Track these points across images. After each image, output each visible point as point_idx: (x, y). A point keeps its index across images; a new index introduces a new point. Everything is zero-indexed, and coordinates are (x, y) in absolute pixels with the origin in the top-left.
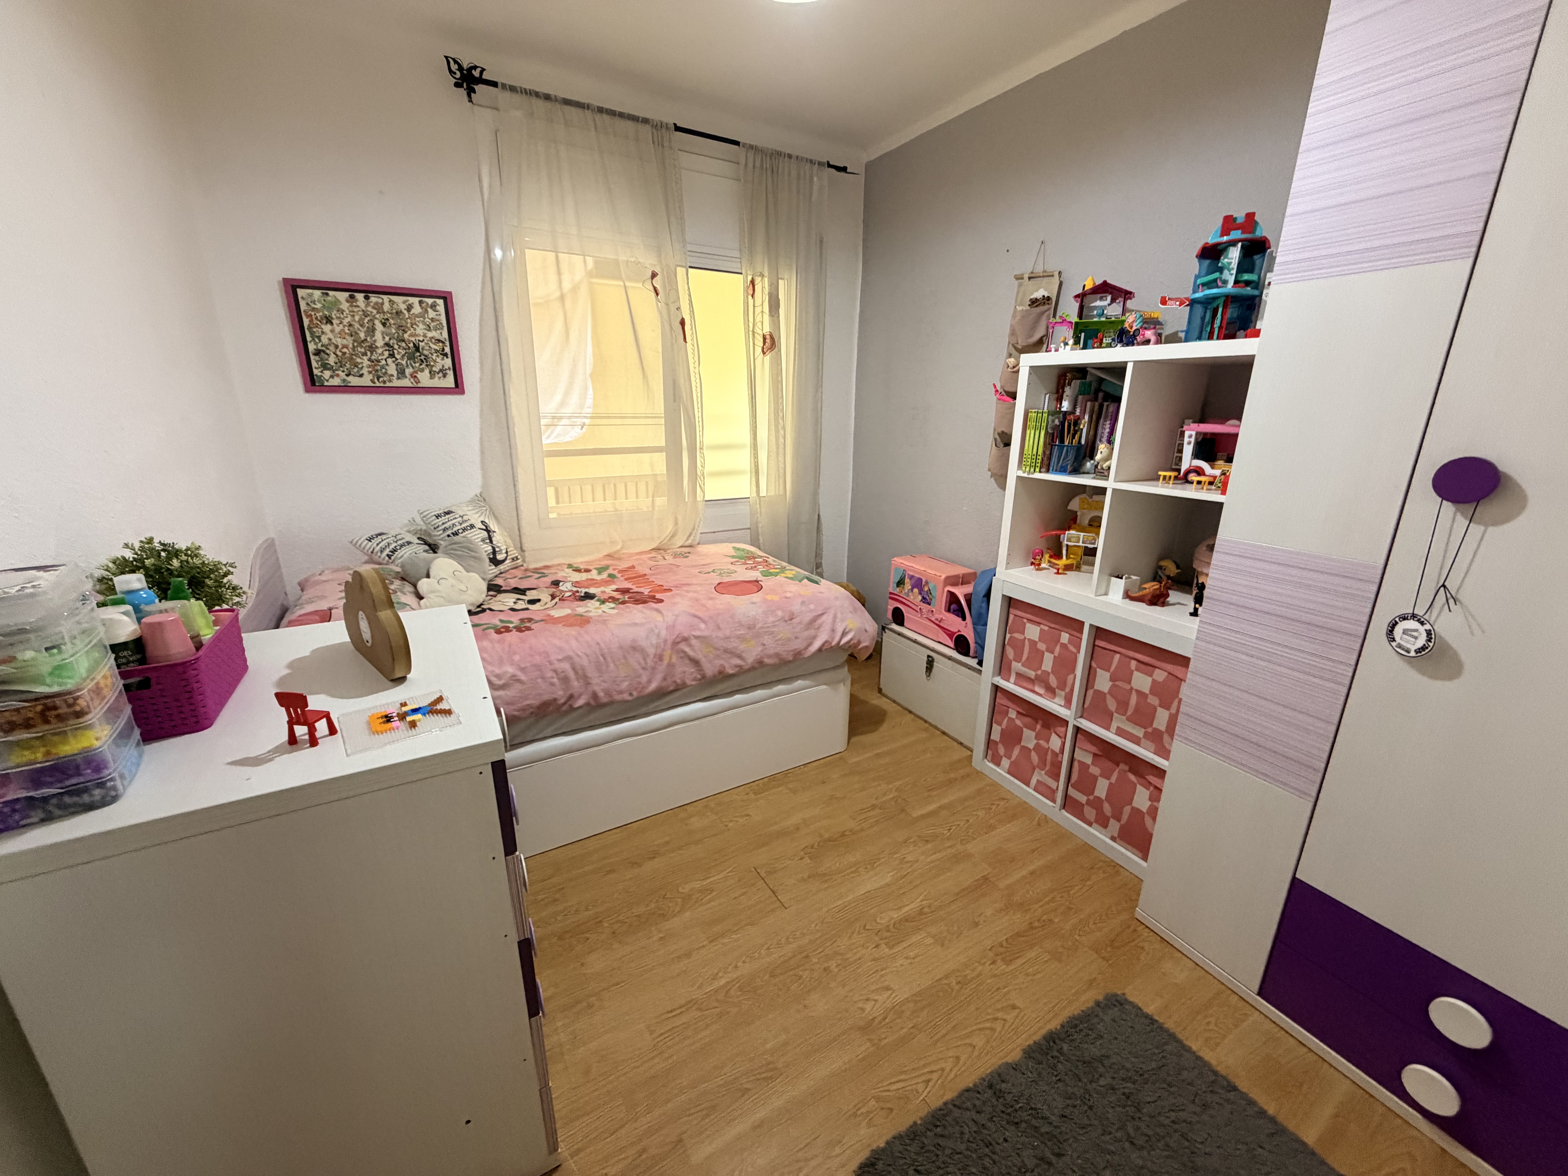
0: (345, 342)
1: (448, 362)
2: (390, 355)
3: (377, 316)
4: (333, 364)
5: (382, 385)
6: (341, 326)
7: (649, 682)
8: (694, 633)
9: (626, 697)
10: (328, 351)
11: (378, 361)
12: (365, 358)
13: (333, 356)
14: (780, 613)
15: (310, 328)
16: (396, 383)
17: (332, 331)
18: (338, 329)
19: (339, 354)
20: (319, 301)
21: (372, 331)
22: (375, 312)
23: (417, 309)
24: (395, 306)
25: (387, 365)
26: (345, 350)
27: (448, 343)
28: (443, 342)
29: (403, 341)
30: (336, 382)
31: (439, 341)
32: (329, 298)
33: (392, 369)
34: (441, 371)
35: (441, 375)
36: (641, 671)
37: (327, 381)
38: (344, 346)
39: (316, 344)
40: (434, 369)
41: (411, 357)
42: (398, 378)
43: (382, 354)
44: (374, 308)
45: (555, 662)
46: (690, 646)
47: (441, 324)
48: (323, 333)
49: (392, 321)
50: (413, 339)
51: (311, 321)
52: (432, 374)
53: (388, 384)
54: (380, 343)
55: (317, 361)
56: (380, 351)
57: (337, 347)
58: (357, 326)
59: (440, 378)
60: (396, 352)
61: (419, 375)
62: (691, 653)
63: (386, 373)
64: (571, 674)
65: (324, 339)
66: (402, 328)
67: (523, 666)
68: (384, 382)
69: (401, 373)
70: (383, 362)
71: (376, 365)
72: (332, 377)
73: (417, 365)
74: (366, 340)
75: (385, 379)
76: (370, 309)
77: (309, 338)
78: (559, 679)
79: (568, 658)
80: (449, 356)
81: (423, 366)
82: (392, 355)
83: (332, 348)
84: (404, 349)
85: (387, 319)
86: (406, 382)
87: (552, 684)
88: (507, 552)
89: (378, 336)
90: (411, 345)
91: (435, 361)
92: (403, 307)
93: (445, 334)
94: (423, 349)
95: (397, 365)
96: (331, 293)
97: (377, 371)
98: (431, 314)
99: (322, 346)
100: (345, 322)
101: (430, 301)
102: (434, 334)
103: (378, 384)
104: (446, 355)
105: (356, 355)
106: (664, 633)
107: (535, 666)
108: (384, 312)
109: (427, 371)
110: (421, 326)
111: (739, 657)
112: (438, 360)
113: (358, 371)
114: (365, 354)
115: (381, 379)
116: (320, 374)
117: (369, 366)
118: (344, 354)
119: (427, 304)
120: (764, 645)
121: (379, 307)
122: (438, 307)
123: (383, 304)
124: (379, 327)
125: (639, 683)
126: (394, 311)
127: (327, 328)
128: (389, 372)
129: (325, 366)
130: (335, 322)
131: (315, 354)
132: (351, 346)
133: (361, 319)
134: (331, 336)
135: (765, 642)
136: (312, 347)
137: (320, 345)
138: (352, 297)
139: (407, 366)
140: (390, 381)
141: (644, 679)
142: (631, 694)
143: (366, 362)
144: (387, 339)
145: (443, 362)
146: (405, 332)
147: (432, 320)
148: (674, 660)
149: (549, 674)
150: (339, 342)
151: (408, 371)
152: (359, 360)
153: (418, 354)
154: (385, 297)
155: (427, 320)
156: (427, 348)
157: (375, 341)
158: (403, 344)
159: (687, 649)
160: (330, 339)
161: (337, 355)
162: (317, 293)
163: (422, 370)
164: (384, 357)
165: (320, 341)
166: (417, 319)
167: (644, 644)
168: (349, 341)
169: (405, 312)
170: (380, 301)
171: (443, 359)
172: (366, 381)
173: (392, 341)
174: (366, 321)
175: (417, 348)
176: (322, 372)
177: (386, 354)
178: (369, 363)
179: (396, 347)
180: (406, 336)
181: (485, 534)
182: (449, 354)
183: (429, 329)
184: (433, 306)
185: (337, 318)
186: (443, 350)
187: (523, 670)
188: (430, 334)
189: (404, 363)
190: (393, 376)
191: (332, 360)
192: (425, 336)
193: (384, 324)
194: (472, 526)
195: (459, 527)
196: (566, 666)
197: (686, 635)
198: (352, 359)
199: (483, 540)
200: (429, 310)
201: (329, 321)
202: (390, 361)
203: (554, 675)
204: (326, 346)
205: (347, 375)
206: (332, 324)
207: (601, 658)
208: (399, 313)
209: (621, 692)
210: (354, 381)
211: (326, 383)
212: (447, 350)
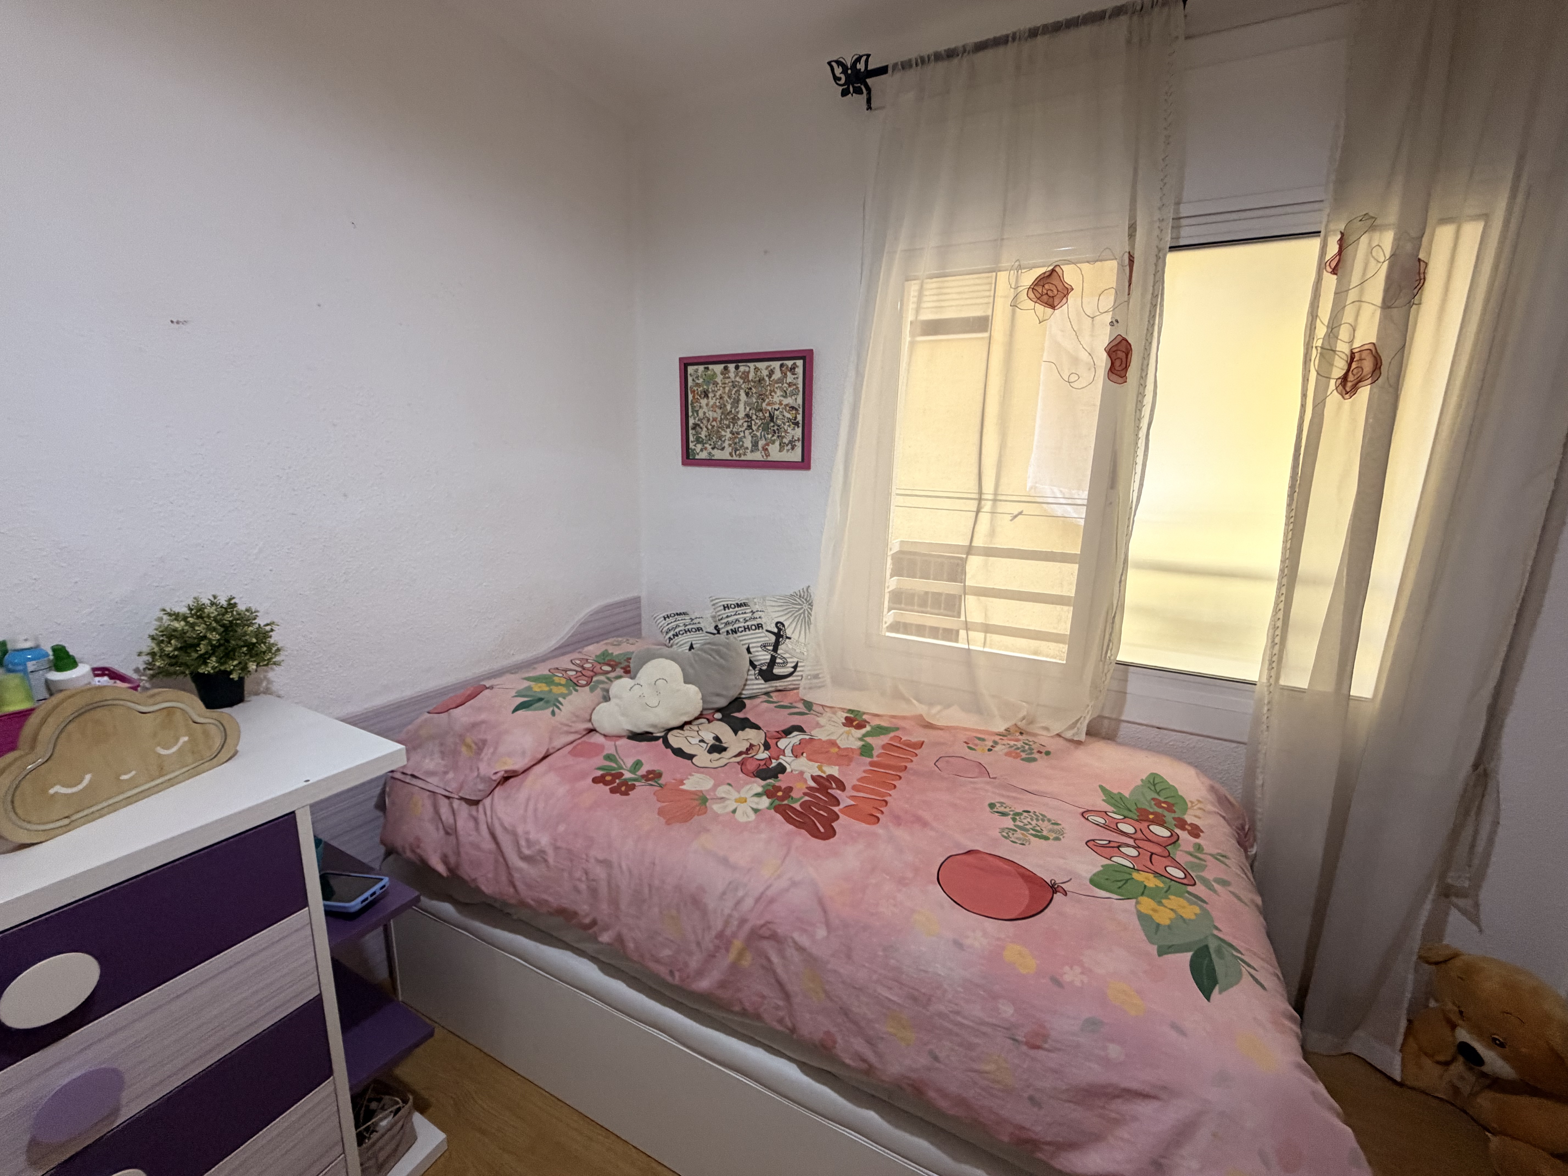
0: (715, 415)
1: (798, 432)
2: (748, 426)
3: (743, 386)
4: (704, 438)
5: (737, 458)
6: (714, 398)
7: (700, 973)
8: (796, 936)
9: (663, 971)
10: (702, 425)
11: (738, 433)
12: (728, 430)
13: (705, 429)
14: (1007, 1010)
15: (692, 403)
16: (750, 456)
17: (707, 405)
18: (711, 402)
19: (710, 427)
20: (702, 377)
21: (737, 401)
22: (741, 381)
23: (777, 375)
24: (759, 373)
25: (744, 437)
26: (714, 423)
27: (801, 411)
28: (796, 410)
29: (761, 410)
30: (703, 455)
31: (793, 408)
32: (709, 372)
33: (748, 443)
34: (790, 442)
35: (790, 446)
36: (693, 947)
37: (698, 454)
38: (715, 420)
39: (695, 418)
40: (785, 440)
41: (766, 428)
42: (752, 451)
43: (742, 426)
44: (741, 377)
45: (592, 861)
46: (781, 954)
47: (797, 388)
48: (700, 407)
49: (754, 390)
50: (769, 408)
51: (694, 397)
52: (782, 446)
53: (743, 458)
54: (741, 415)
55: (694, 435)
56: (740, 422)
57: (708, 420)
58: (726, 398)
59: (788, 450)
60: (753, 422)
61: (770, 448)
62: (780, 971)
63: (742, 446)
64: (603, 890)
65: (701, 414)
66: (762, 397)
67: (559, 844)
68: (740, 455)
69: (755, 445)
70: (742, 434)
71: (735, 438)
72: (702, 450)
73: (770, 436)
74: (731, 411)
75: (741, 452)
76: (738, 379)
77: (690, 414)
78: (588, 887)
79: (606, 863)
80: (800, 425)
81: (775, 438)
82: (750, 427)
83: (705, 422)
84: (761, 419)
85: (751, 389)
86: (758, 456)
87: (577, 890)
88: (795, 667)
89: (741, 406)
90: (767, 415)
91: (786, 431)
92: (765, 373)
93: (800, 401)
94: (777, 418)
95: (752, 437)
96: (711, 367)
97: (736, 443)
98: (790, 378)
99: (699, 420)
100: (718, 394)
101: (790, 363)
102: (789, 401)
103: (735, 458)
104: (797, 424)
105: (722, 428)
106: (749, 902)
107: (569, 851)
108: (749, 381)
109: (777, 443)
110: (779, 393)
111: (870, 1042)
112: (789, 430)
113: (721, 444)
114: (728, 427)
115: (738, 452)
116: (694, 447)
117: (730, 439)
118: (713, 427)
119: (788, 366)
120: (936, 1058)
121: (745, 376)
122: (797, 370)
123: (749, 372)
124: (743, 397)
125: (686, 964)
126: (758, 379)
127: (704, 402)
128: (745, 445)
129: (698, 440)
130: (710, 395)
131: (693, 428)
132: (719, 419)
133: (730, 391)
134: (705, 409)
135: (942, 1055)
136: (691, 421)
137: (697, 419)
138: (726, 368)
139: (761, 438)
140: (745, 454)
141: (694, 963)
142: (671, 973)
143: (729, 435)
144: (748, 409)
145: (793, 432)
146: (764, 400)
147: (790, 385)
148: (746, 962)
149: (578, 874)
150: (711, 415)
151: (761, 443)
152: (723, 433)
153: (772, 424)
154: (752, 365)
155: (785, 385)
156: (781, 417)
157: (738, 412)
158: (761, 414)
159: (775, 959)
160: (705, 413)
161: (708, 429)
162: (701, 368)
163: (773, 442)
164: (743, 429)
165: (698, 415)
166: (776, 385)
167: (711, 903)
168: (718, 414)
169: (767, 379)
170: (747, 369)
171: (794, 429)
172: (724, 455)
173: (751, 412)
174: (733, 392)
175: (772, 417)
176: (695, 446)
177: (745, 424)
178: (731, 435)
179: (754, 417)
180: (764, 405)
181: (773, 638)
182: (801, 422)
183: (785, 397)
184: (793, 369)
185: (713, 391)
186: (796, 418)
187: (557, 848)
188: (786, 401)
189: (758, 434)
190: (747, 448)
191: (703, 434)
192: (781, 404)
193: (747, 394)
194: (759, 626)
195: (742, 625)
196: (600, 872)
197: (780, 931)
198: (718, 431)
199: (764, 646)
200: (789, 374)
201: (706, 394)
202: (747, 432)
203: (584, 879)
204: (700, 420)
205: (713, 449)
206: (708, 397)
207: (646, 890)
208: (761, 380)
209: (658, 961)
210: (718, 455)
211: (697, 457)
212: (800, 418)
